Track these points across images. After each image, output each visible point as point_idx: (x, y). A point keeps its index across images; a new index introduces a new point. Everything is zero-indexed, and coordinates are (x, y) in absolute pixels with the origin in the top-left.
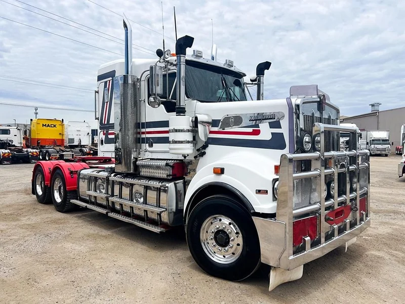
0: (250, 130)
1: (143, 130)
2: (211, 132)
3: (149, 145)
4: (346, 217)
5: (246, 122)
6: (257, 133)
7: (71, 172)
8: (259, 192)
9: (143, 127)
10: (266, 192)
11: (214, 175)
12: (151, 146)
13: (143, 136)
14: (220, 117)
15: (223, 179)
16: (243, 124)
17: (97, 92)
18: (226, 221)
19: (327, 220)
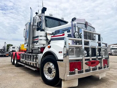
0: (62, 34)
1: (35, 39)
2: (52, 37)
4: (97, 65)
5: (61, 32)
7: (19, 54)
9: (35, 38)
10: (62, 52)
12: (37, 43)
13: (35, 41)
14: (54, 32)
16: (60, 33)
17: (24, 29)
18: (51, 64)
19: (86, 64)
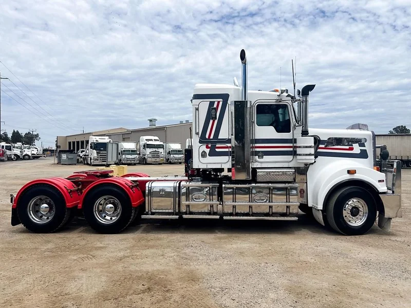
0: (348, 147)
3: (259, 157)
6: (352, 149)
8: (380, 181)
10: (383, 181)
11: (348, 175)
15: (357, 176)
